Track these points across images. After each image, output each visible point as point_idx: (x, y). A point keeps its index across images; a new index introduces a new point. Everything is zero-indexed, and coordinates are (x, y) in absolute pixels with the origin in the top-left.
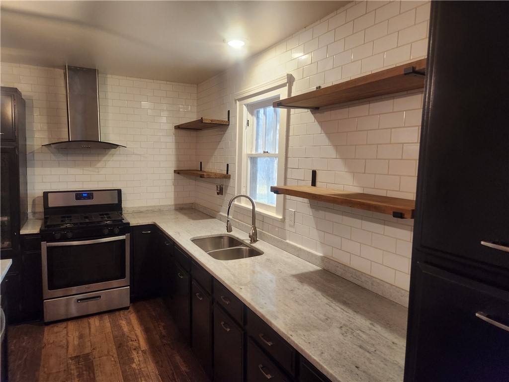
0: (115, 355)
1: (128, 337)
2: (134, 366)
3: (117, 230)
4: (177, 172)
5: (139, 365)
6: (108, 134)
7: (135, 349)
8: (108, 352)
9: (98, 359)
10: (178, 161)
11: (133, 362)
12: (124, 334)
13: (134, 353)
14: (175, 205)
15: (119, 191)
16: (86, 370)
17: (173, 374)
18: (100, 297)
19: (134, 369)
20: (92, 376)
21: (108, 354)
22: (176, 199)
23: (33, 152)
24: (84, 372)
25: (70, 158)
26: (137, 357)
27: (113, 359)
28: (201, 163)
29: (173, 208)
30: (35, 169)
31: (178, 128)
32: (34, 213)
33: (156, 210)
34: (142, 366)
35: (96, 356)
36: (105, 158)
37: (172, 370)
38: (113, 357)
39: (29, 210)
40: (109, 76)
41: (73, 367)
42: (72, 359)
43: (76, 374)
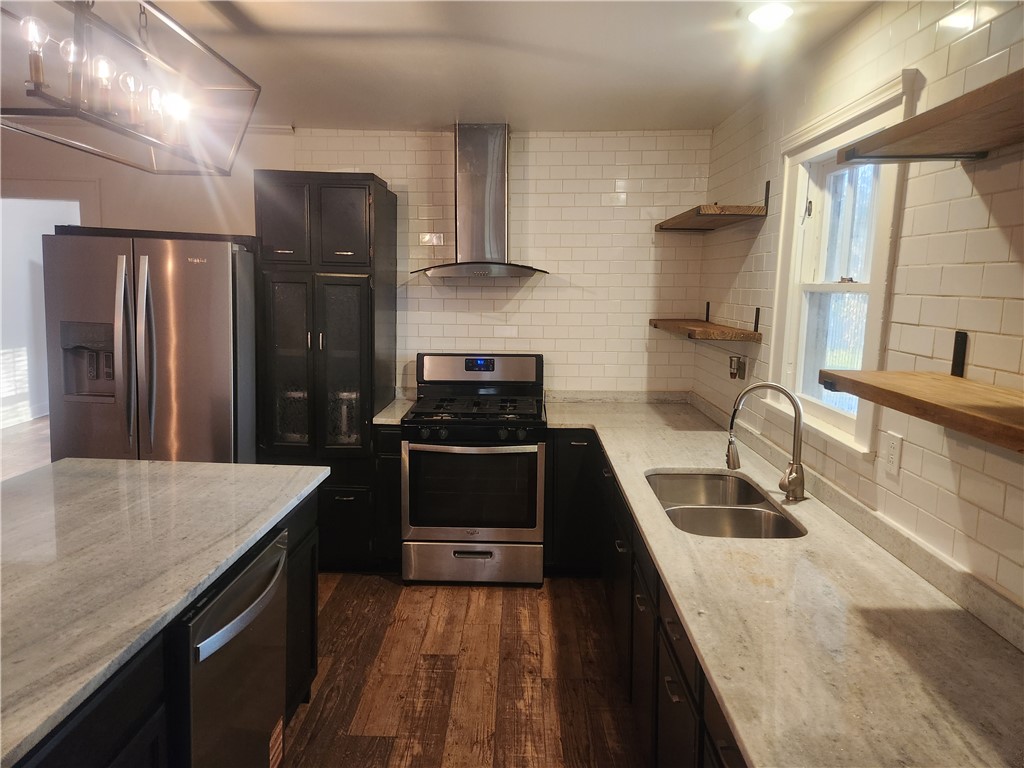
0: (495, 674)
1: (525, 642)
2: (521, 705)
3: (521, 434)
4: (655, 324)
5: (530, 706)
6: (526, 249)
7: (531, 672)
8: (485, 662)
9: (465, 671)
10: (660, 299)
11: (521, 697)
12: (519, 636)
13: (528, 679)
14: (650, 393)
15: (539, 359)
16: (440, 688)
17: (588, 747)
18: (489, 554)
19: (519, 712)
20: (446, 703)
21: (483, 668)
22: (651, 379)
23: (405, 284)
24: (437, 690)
25: (461, 294)
26: (530, 689)
27: (488, 680)
28: (708, 304)
29: (644, 398)
30: (409, 313)
31: (661, 228)
32: (405, 389)
33: (608, 400)
34: (535, 711)
35: (463, 665)
36: (520, 295)
37: (587, 738)
38: (490, 674)
39: (399, 384)
40: (532, 134)
41: (422, 674)
42: (425, 657)
43: (423, 689)
